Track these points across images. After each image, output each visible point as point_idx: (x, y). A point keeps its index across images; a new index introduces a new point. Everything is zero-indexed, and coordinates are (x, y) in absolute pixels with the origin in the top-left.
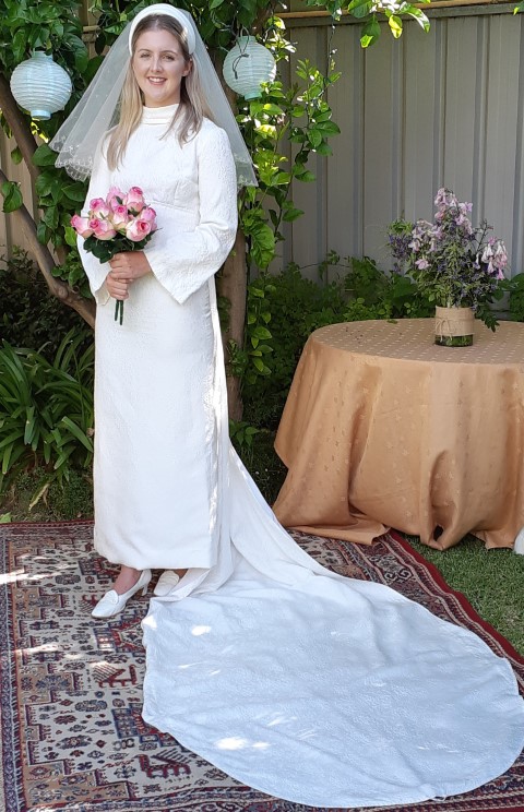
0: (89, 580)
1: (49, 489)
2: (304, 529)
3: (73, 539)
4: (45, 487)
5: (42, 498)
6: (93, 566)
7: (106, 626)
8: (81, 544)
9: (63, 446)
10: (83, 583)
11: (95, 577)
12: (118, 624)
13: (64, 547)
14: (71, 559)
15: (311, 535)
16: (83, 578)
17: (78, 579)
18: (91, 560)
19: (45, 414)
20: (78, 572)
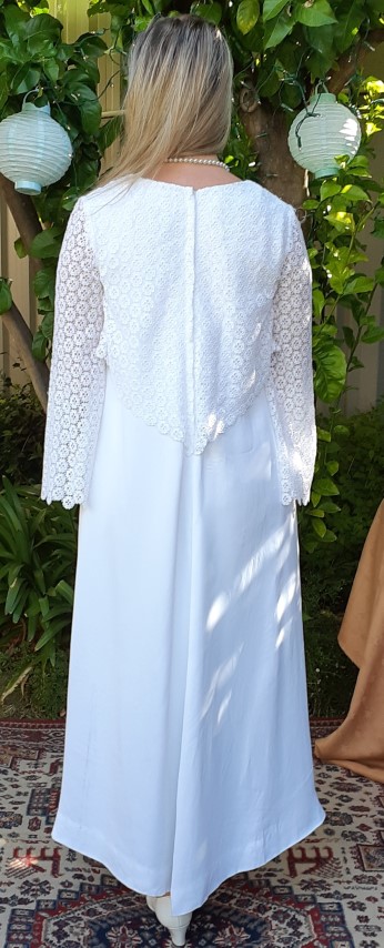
0: (34, 825)
1: (30, 675)
2: (354, 767)
3: (41, 750)
4: (26, 671)
5: (19, 685)
6: (47, 801)
7: (32, 906)
8: (48, 759)
9: (51, 621)
10: (23, 830)
11: (43, 819)
12: (50, 905)
13: (23, 765)
14: (25, 786)
15: (361, 777)
16: (26, 819)
17: (19, 822)
18: (49, 791)
19: (39, 575)
20: (22, 810)
